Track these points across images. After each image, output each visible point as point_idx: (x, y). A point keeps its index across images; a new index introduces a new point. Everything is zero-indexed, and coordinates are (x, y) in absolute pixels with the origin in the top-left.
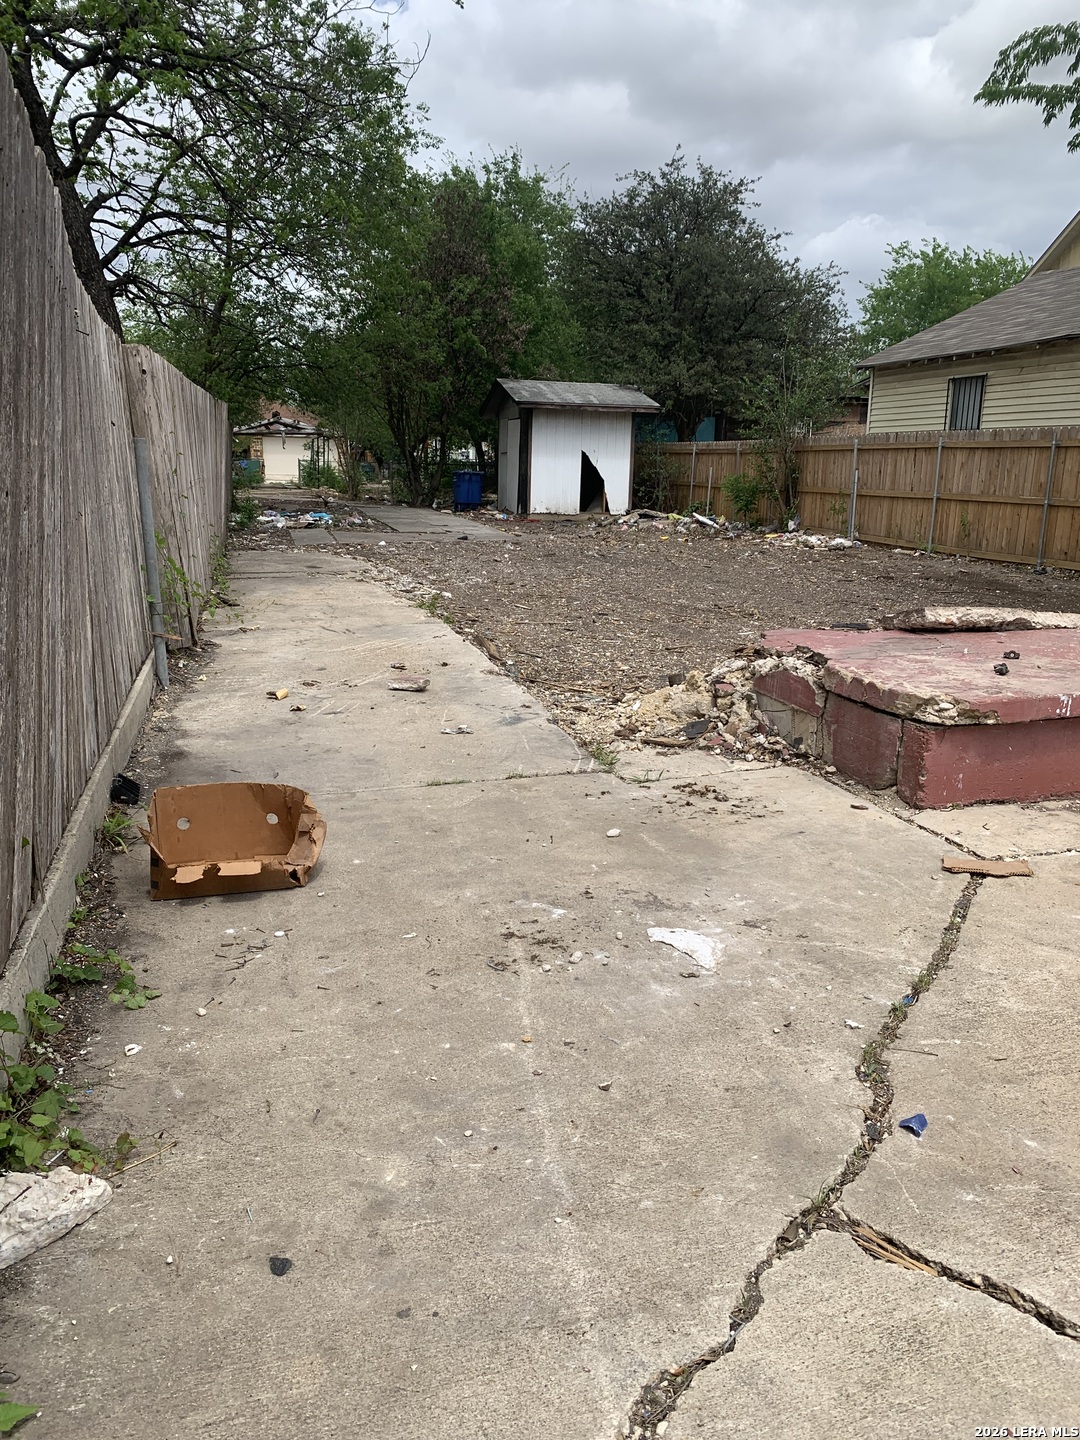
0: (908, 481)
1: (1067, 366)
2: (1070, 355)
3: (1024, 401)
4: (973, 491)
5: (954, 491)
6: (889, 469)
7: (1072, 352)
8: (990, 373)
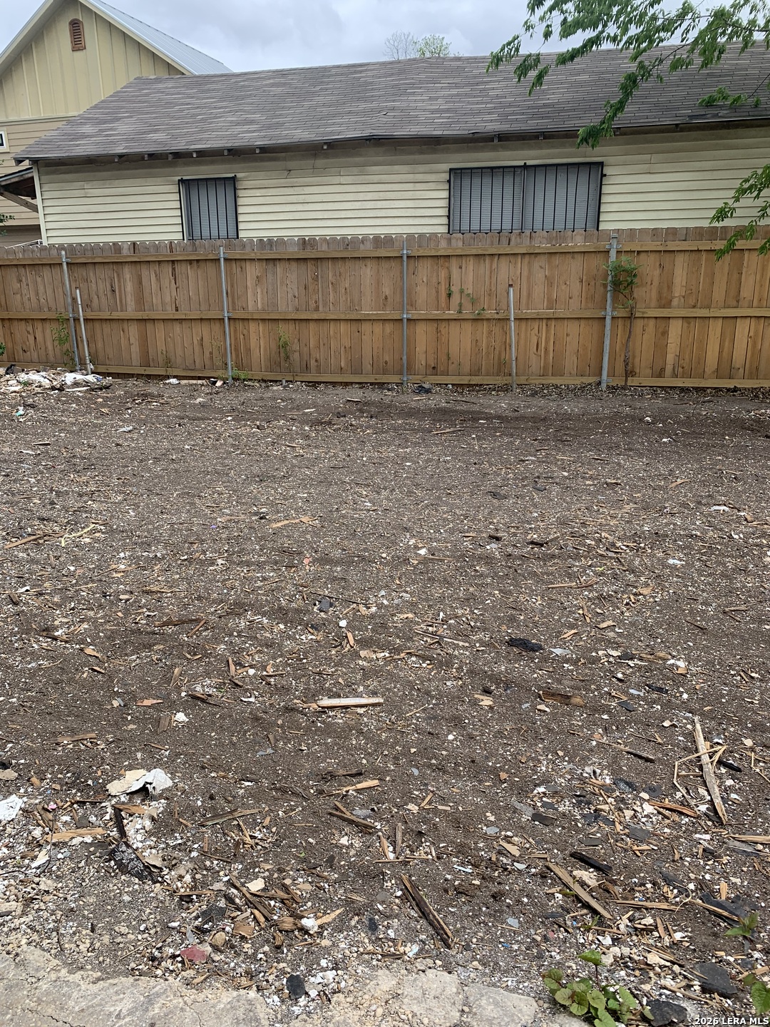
0: (168, 299)
1: (355, 170)
2: (357, 159)
3: (300, 207)
4: (282, 307)
5: (250, 308)
6: (129, 287)
7: (361, 156)
8: (239, 175)
